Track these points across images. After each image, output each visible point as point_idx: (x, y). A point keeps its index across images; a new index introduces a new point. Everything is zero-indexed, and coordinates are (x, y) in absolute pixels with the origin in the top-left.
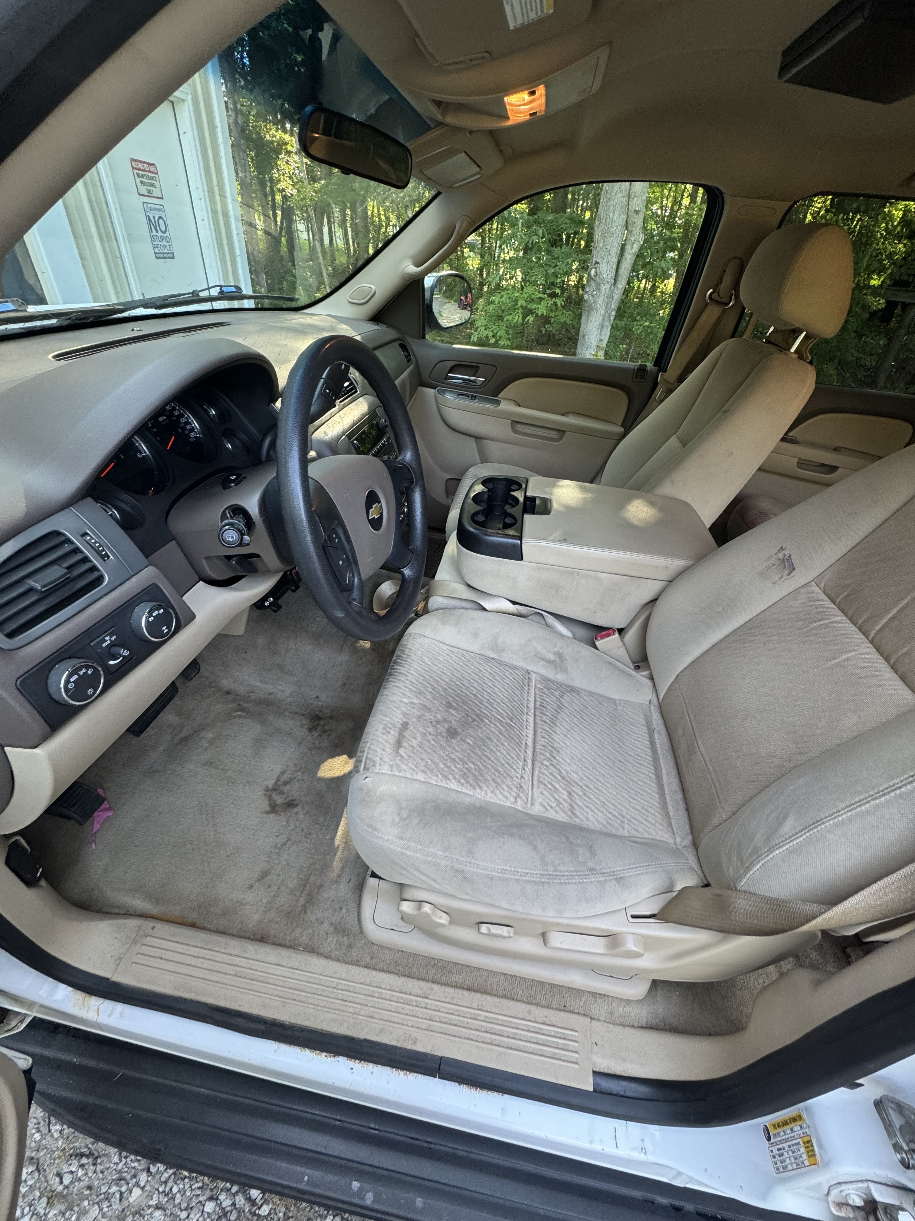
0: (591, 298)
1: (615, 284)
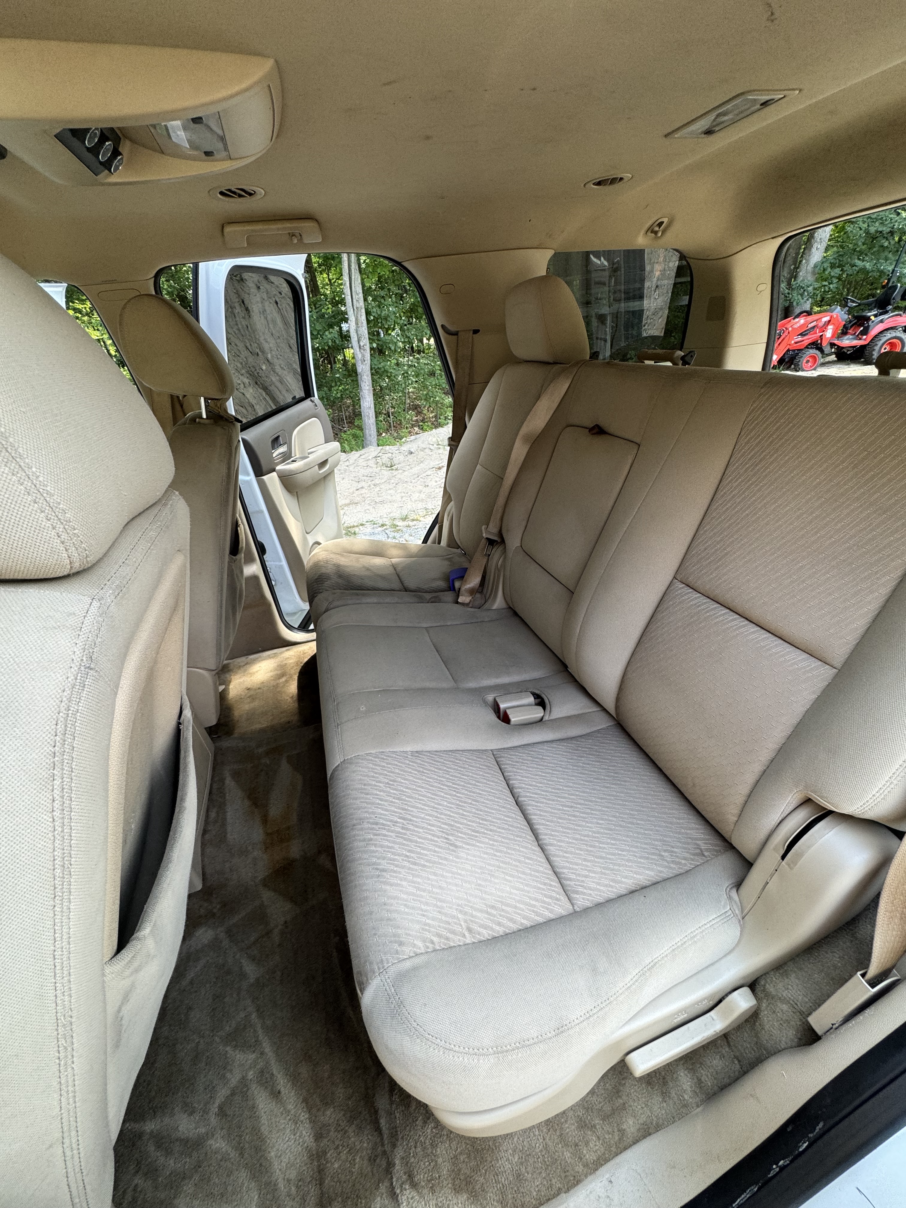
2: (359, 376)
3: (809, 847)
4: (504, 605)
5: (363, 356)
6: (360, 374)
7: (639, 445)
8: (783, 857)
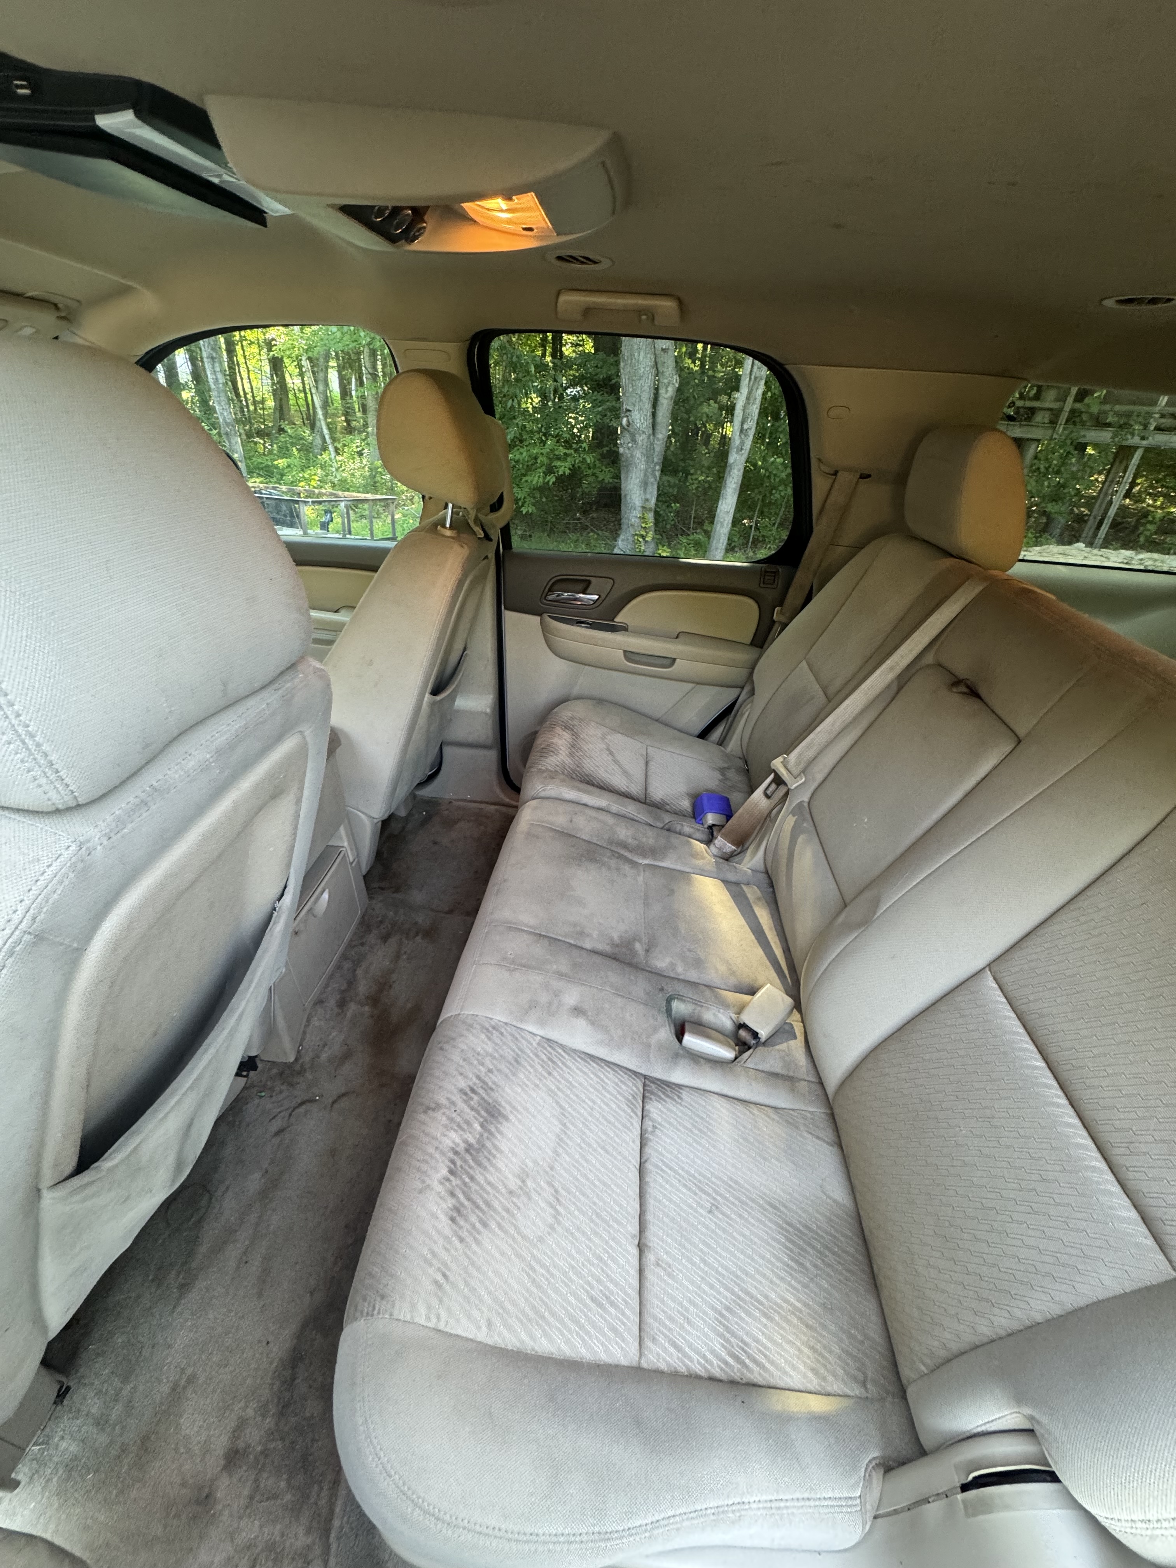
0: (627, 451)
1: (654, 434)
2: (728, 469)
3: (1007, 1507)
4: (761, 867)
5: (742, 443)
6: (730, 466)
7: (1019, 741)
8: (965, 1488)
